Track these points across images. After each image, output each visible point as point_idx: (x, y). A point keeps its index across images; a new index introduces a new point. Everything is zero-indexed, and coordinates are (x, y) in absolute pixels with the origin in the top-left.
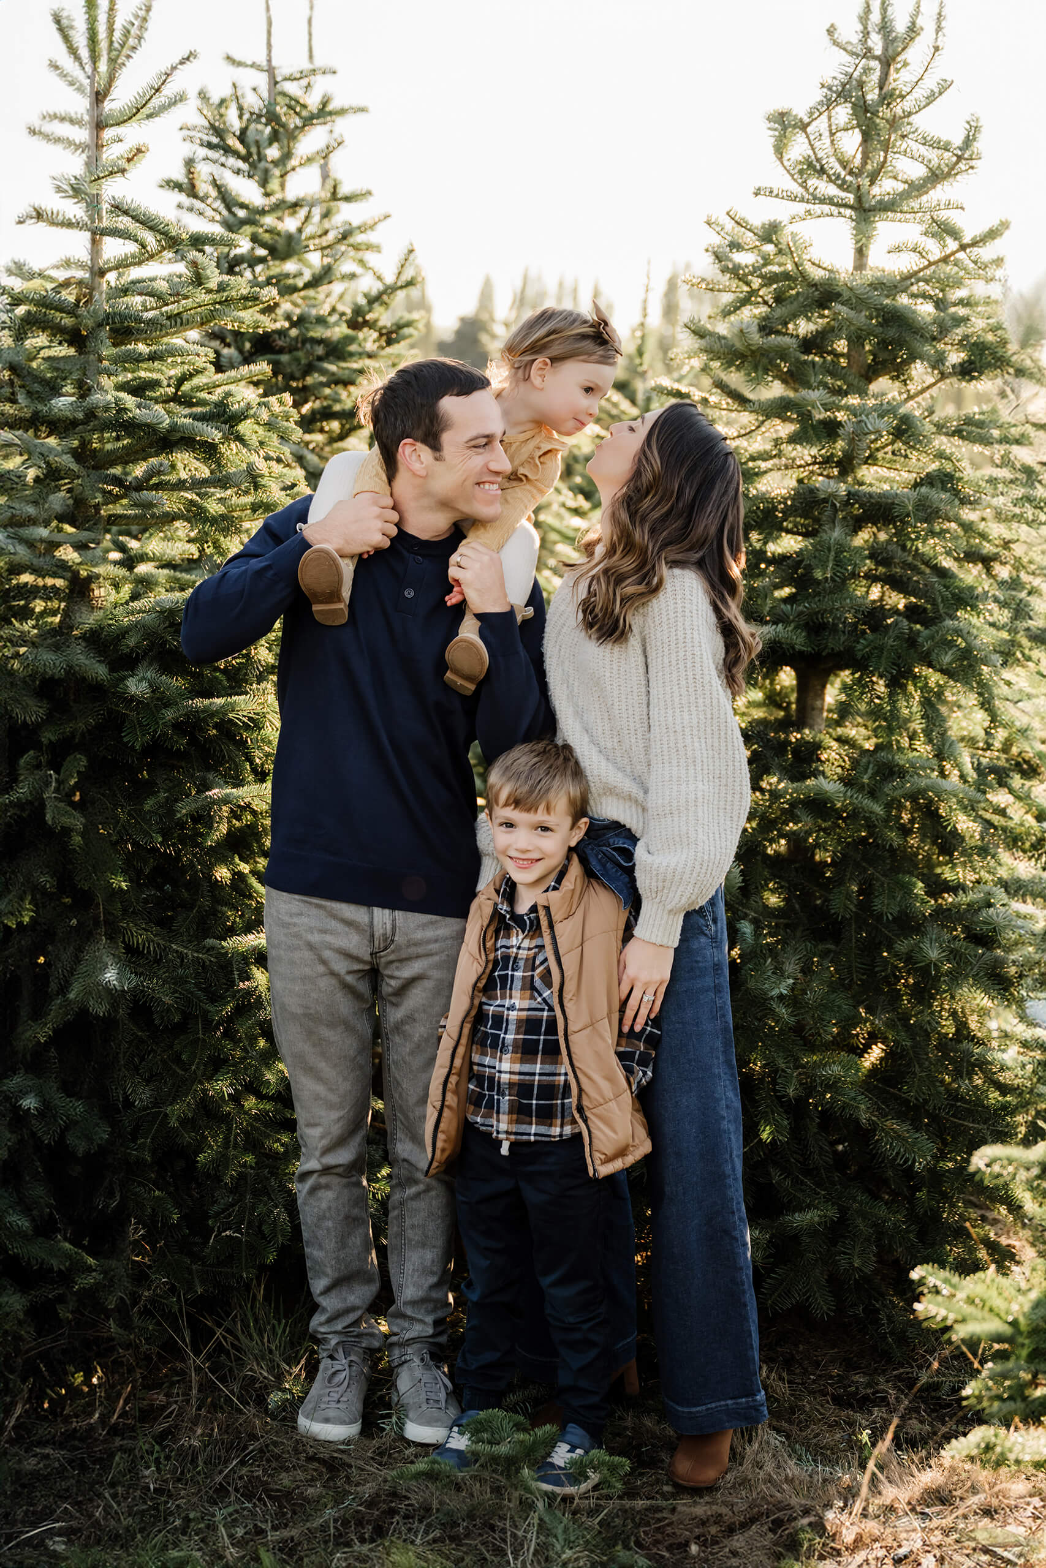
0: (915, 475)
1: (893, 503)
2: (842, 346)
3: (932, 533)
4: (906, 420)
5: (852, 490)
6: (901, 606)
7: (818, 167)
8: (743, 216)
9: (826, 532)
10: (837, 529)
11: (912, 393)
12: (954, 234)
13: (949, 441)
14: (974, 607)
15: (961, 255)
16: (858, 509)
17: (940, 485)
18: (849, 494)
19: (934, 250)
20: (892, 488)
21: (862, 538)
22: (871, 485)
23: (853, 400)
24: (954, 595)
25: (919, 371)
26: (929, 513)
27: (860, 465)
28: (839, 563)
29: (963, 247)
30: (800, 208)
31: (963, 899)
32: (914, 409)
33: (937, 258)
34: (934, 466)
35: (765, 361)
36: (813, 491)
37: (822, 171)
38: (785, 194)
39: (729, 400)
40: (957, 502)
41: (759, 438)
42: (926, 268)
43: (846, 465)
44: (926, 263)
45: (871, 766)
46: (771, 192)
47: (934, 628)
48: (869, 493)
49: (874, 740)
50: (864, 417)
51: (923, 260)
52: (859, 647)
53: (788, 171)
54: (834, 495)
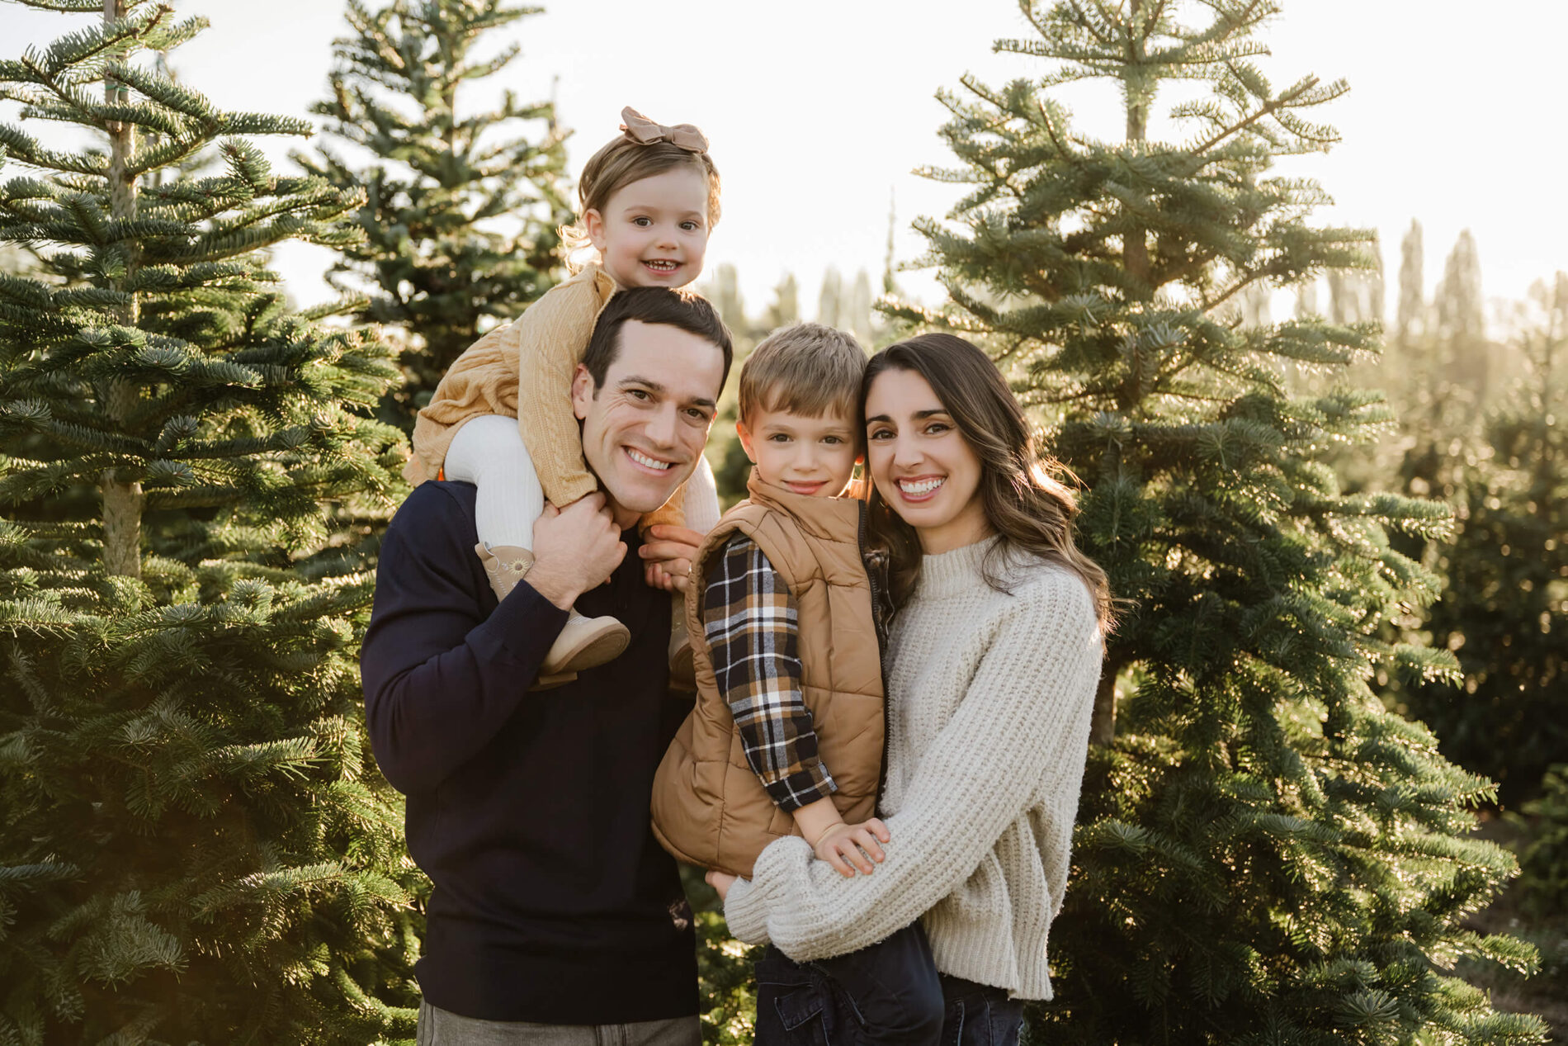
0: (1220, 404)
1: (1196, 441)
2: (1115, 243)
3: (1248, 480)
4: (1207, 330)
5: (1139, 425)
6: (1207, 575)
7: (1076, 16)
8: (982, 81)
9: (1105, 482)
10: (1121, 479)
11: (1210, 300)
12: (1256, 86)
13: (1262, 358)
14: (1310, 576)
15: (1267, 120)
16: (1148, 451)
17: (1256, 415)
18: (1135, 430)
19: (1230, 111)
20: (1192, 421)
21: (1156, 487)
22: (1163, 418)
23: (1137, 309)
24: (1282, 560)
25: (1220, 271)
26: (1243, 453)
27: (1147, 393)
28: (1126, 525)
29: (1269, 107)
30: (1056, 65)
31: (1316, 975)
32: (1216, 316)
33: (1234, 124)
34: (1244, 391)
35: (1016, 263)
36: (1086, 430)
37: (1082, 21)
38: (1034, 47)
39: (974, 318)
40: (1281, 437)
41: (1014, 366)
42: (1221, 137)
43: (1128, 394)
44: (1222, 131)
45: (1182, 797)
46: (1016, 46)
47: (1260, 608)
48: (1162, 429)
49: (1180, 754)
50: (1151, 328)
51: (1217, 127)
52: (1158, 635)
53: (1038, 27)
54: (1116, 433)
